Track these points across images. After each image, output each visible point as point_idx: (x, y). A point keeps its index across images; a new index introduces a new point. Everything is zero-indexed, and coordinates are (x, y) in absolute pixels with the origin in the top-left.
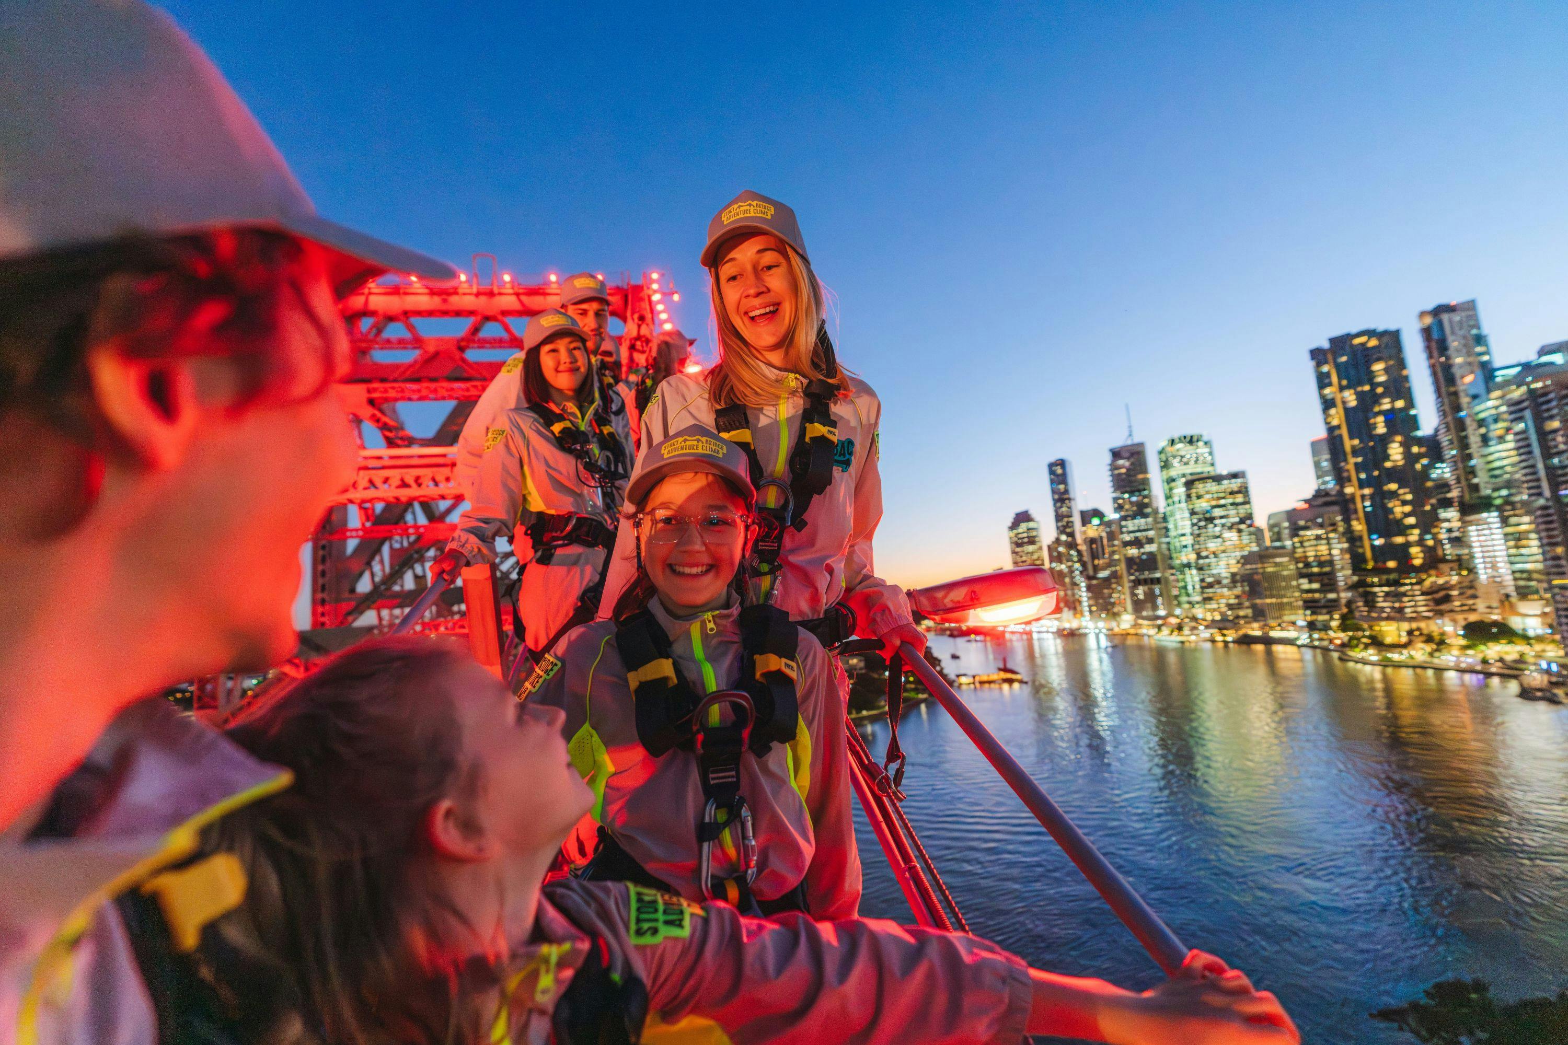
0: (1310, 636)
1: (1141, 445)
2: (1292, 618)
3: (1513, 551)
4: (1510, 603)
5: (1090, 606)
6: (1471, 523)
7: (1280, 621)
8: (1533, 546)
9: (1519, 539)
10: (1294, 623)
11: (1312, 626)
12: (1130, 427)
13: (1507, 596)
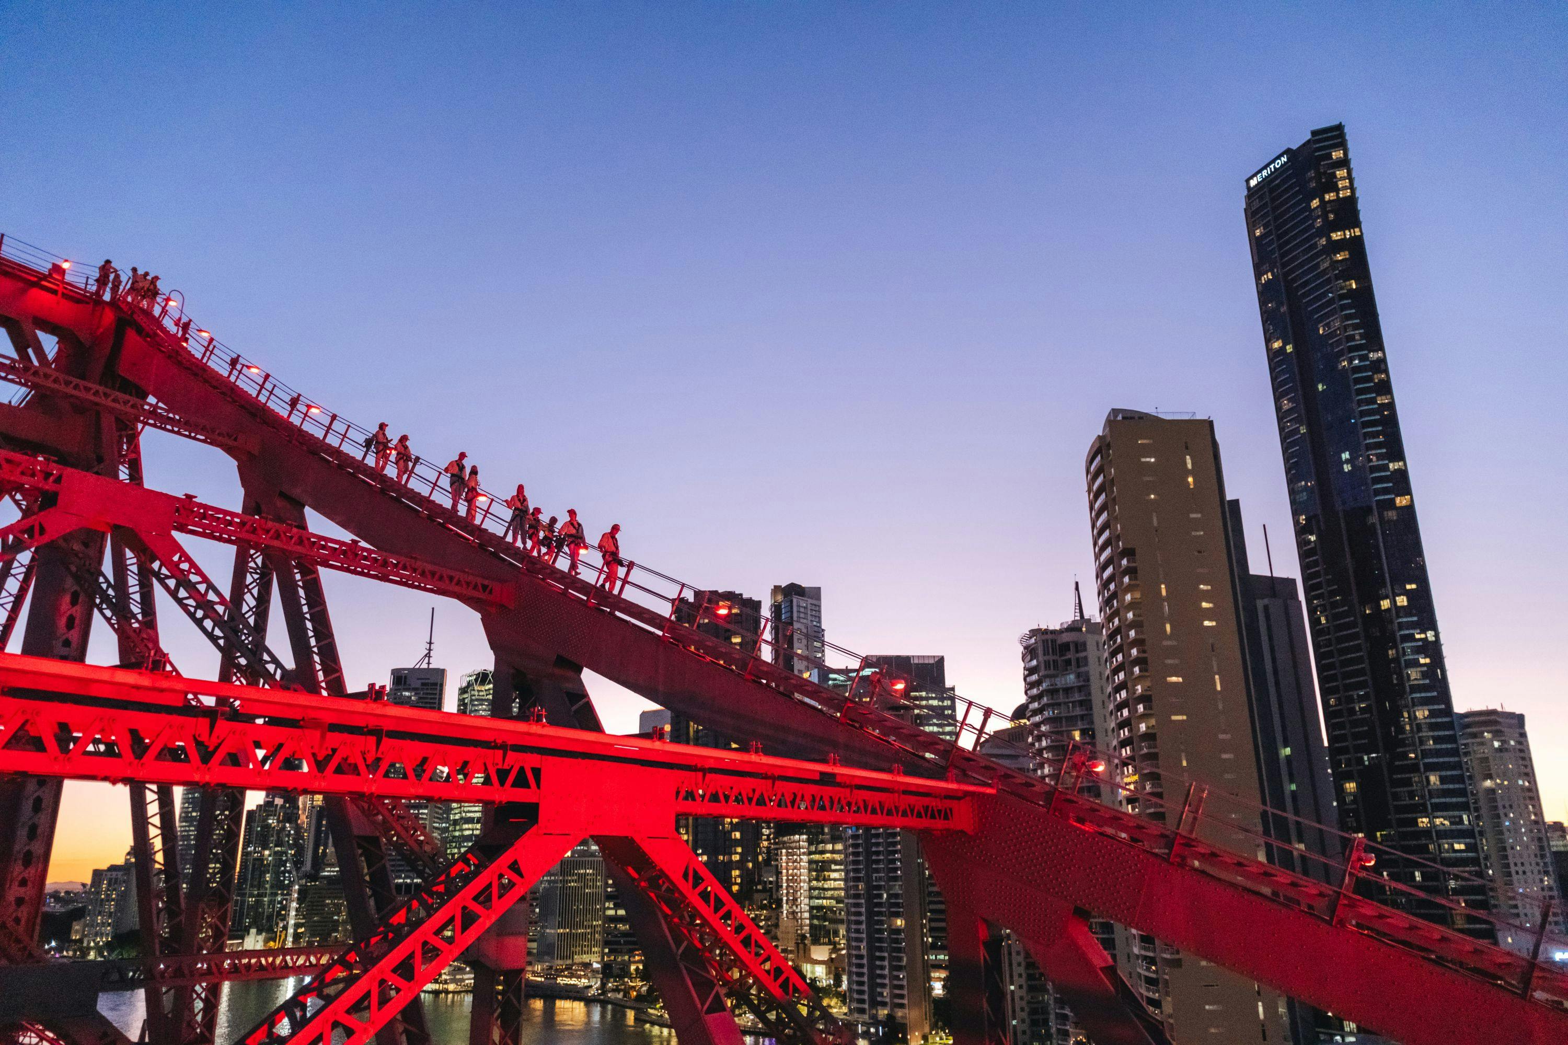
0: (603, 985)
1: (441, 673)
2: (586, 958)
3: (814, 883)
4: (805, 945)
5: (297, 926)
6: (784, 845)
7: (569, 962)
8: (836, 879)
9: (823, 869)
10: (587, 965)
11: (607, 971)
12: (430, 643)
13: (803, 937)
